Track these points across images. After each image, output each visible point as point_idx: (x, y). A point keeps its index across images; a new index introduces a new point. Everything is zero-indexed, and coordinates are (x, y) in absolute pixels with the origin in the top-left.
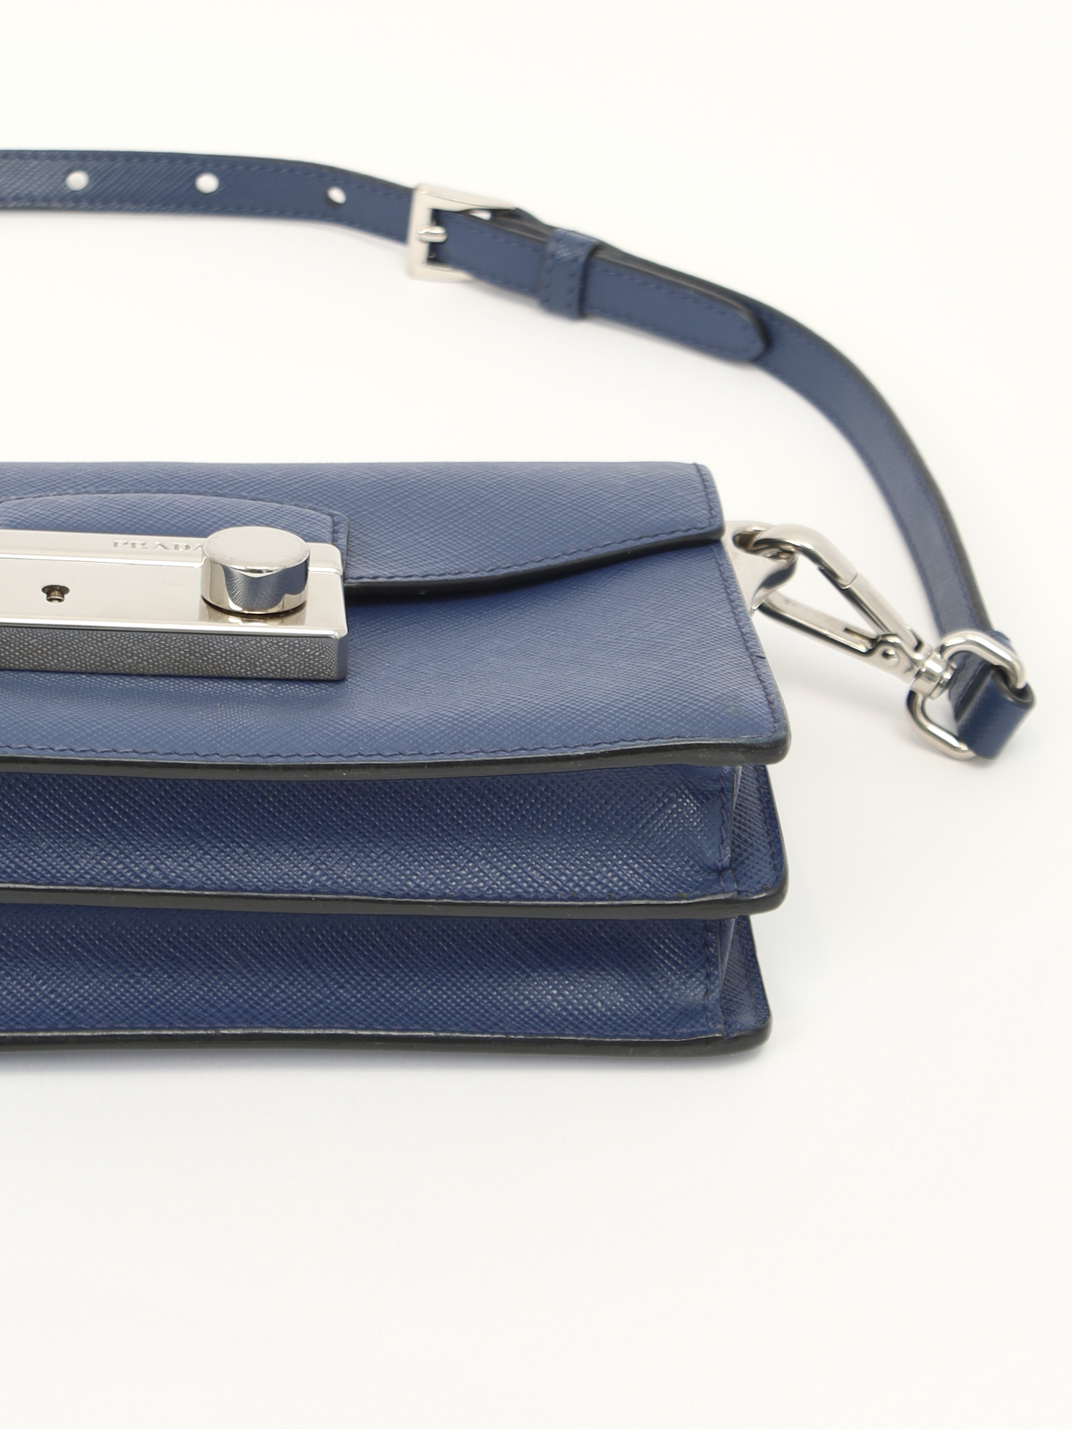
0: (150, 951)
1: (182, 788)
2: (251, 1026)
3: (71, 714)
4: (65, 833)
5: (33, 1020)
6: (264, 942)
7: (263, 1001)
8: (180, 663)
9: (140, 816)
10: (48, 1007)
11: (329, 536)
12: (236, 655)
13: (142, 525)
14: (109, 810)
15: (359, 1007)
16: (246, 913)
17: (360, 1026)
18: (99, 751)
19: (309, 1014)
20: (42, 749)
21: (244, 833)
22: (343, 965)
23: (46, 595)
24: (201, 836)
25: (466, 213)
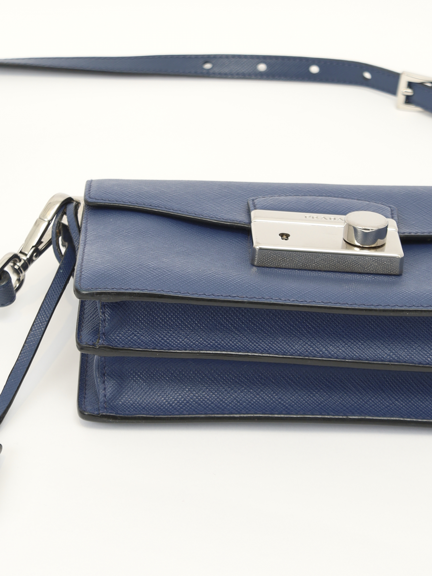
0: (319, 383)
1: (336, 318)
2: (361, 415)
3: (295, 286)
4: (289, 334)
5: (272, 410)
6: (365, 381)
7: (365, 405)
8: (334, 266)
9: (320, 328)
10: (278, 405)
11: (390, 216)
12: (356, 263)
13: (315, 209)
14: (307, 326)
15: (404, 409)
16: (358, 369)
17: (405, 417)
18: (308, 301)
19: (384, 411)
20: (285, 300)
21: (361, 336)
22: (397, 391)
23: (281, 237)
24: (344, 337)
25: (422, 84)
